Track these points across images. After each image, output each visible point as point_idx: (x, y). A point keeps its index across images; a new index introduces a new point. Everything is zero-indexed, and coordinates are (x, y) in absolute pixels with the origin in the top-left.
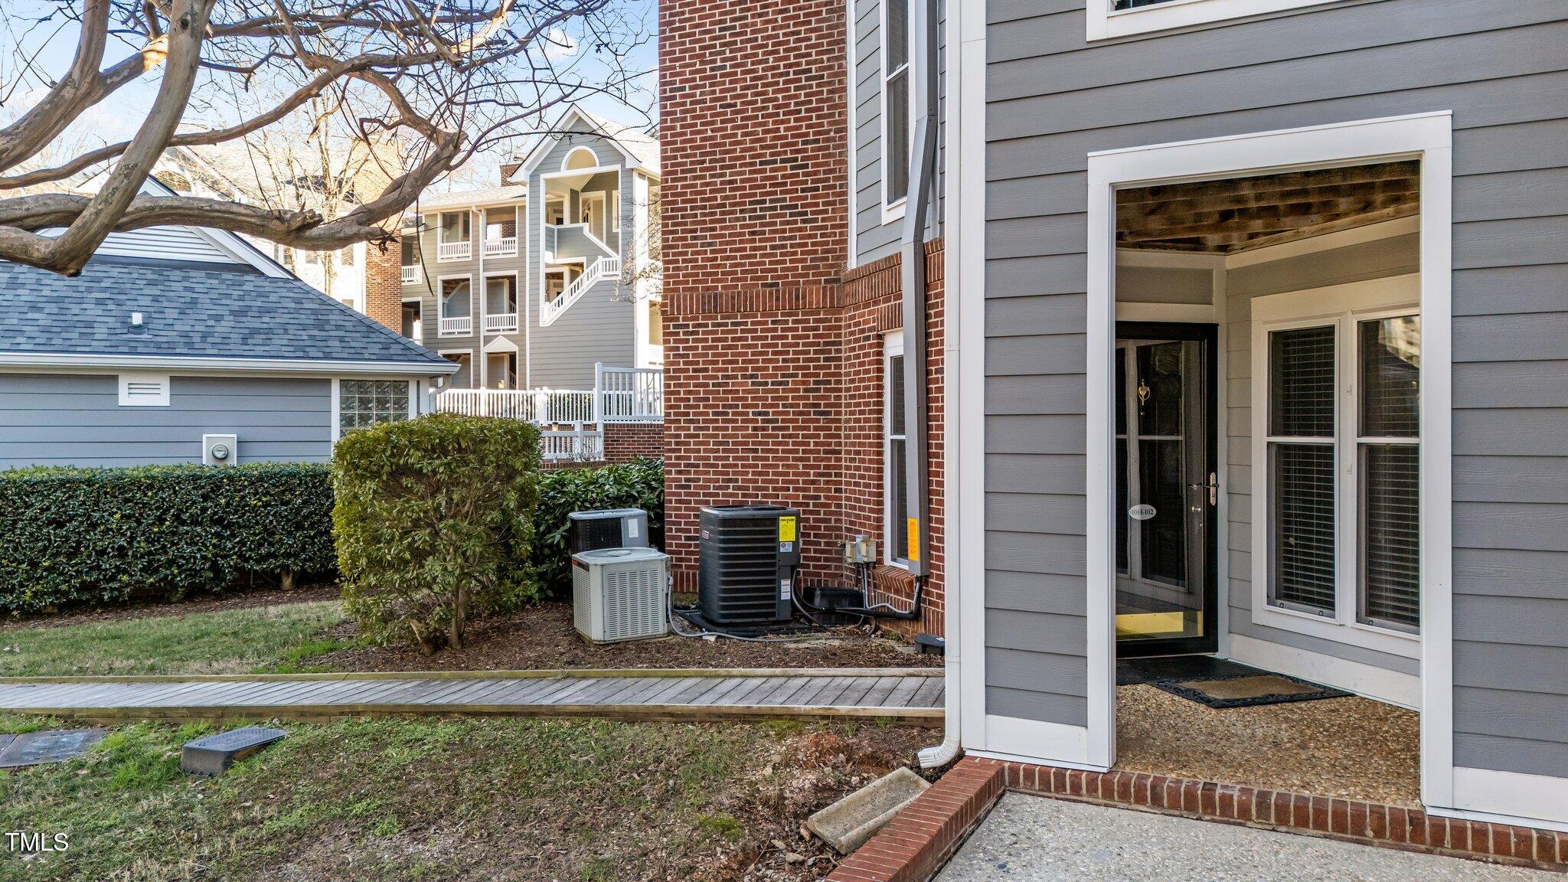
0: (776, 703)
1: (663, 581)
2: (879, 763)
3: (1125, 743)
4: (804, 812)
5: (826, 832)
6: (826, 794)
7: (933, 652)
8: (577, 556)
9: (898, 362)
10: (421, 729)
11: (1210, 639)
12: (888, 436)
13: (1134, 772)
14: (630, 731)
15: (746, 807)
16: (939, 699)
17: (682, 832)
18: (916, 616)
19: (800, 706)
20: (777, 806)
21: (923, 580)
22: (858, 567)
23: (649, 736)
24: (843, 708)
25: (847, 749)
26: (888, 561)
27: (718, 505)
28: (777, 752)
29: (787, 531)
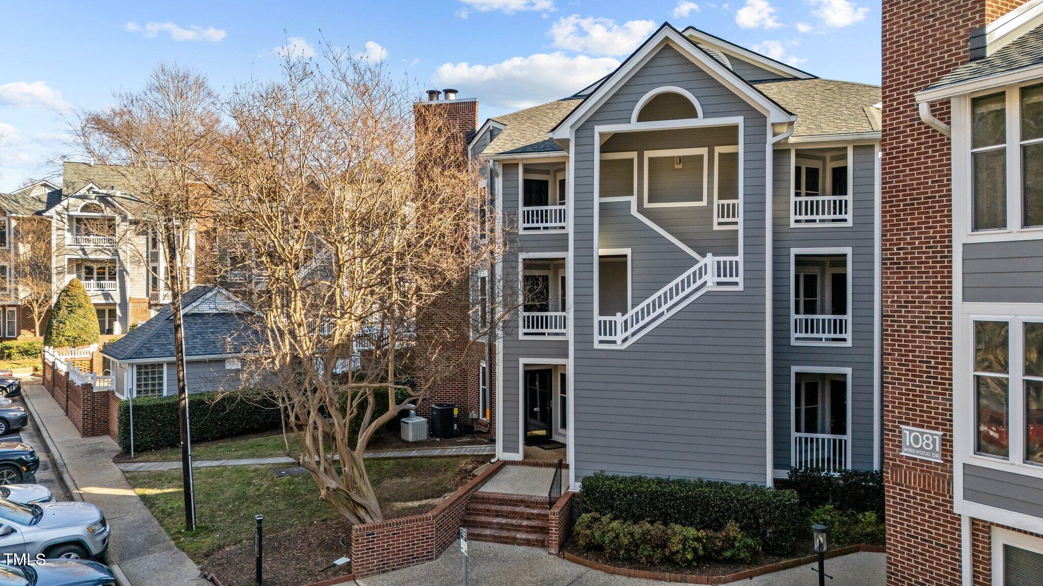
0: (462, 453)
1: (426, 426)
2: (483, 463)
3: (526, 456)
4: (471, 471)
5: (476, 474)
6: (474, 468)
7: (493, 441)
8: (403, 420)
9: (484, 368)
10: (387, 462)
11: (551, 436)
12: (481, 387)
13: (526, 460)
14: (433, 460)
15: (461, 471)
16: (495, 451)
17: (451, 475)
18: (488, 432)
19: (467, 453)
20: (466, 471)
21: (490, 424)
22: (473, 419)
23: (438, 461)
24: (476, 453)
25: (478, 461)
26: (481, 418)
27: (437, 405)
28: (464, 462)
29: (456, 412)
